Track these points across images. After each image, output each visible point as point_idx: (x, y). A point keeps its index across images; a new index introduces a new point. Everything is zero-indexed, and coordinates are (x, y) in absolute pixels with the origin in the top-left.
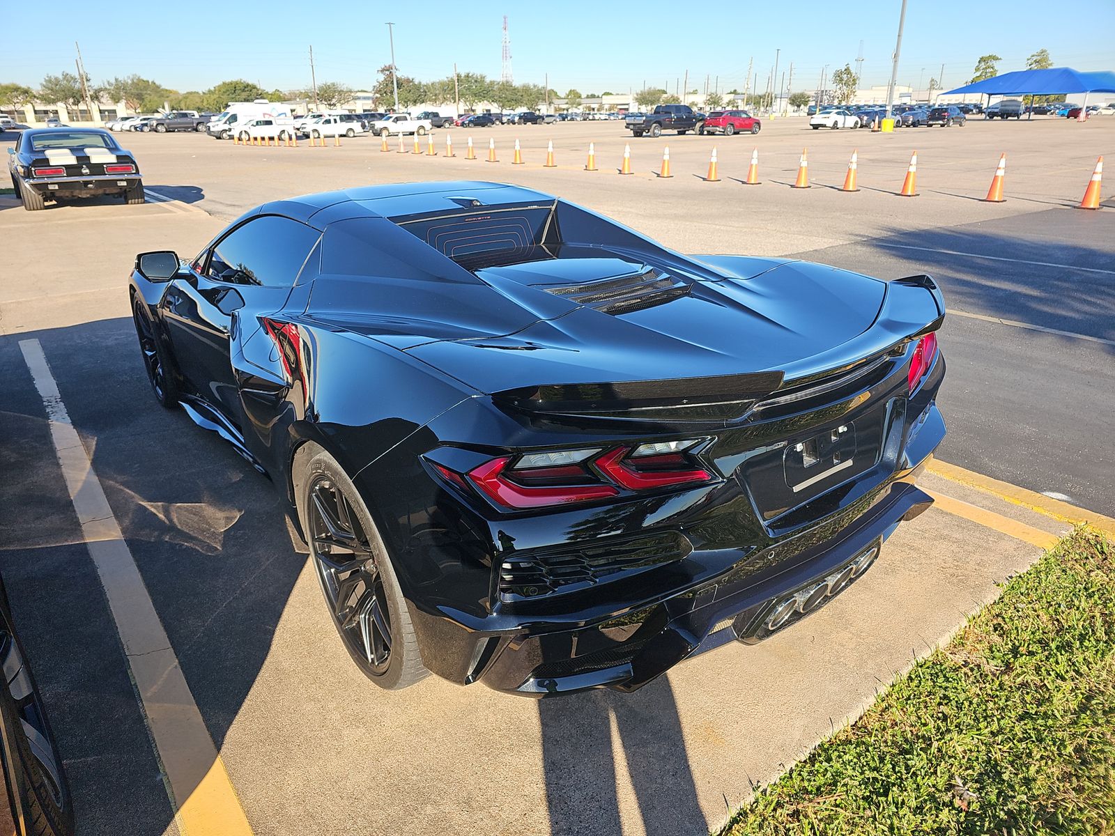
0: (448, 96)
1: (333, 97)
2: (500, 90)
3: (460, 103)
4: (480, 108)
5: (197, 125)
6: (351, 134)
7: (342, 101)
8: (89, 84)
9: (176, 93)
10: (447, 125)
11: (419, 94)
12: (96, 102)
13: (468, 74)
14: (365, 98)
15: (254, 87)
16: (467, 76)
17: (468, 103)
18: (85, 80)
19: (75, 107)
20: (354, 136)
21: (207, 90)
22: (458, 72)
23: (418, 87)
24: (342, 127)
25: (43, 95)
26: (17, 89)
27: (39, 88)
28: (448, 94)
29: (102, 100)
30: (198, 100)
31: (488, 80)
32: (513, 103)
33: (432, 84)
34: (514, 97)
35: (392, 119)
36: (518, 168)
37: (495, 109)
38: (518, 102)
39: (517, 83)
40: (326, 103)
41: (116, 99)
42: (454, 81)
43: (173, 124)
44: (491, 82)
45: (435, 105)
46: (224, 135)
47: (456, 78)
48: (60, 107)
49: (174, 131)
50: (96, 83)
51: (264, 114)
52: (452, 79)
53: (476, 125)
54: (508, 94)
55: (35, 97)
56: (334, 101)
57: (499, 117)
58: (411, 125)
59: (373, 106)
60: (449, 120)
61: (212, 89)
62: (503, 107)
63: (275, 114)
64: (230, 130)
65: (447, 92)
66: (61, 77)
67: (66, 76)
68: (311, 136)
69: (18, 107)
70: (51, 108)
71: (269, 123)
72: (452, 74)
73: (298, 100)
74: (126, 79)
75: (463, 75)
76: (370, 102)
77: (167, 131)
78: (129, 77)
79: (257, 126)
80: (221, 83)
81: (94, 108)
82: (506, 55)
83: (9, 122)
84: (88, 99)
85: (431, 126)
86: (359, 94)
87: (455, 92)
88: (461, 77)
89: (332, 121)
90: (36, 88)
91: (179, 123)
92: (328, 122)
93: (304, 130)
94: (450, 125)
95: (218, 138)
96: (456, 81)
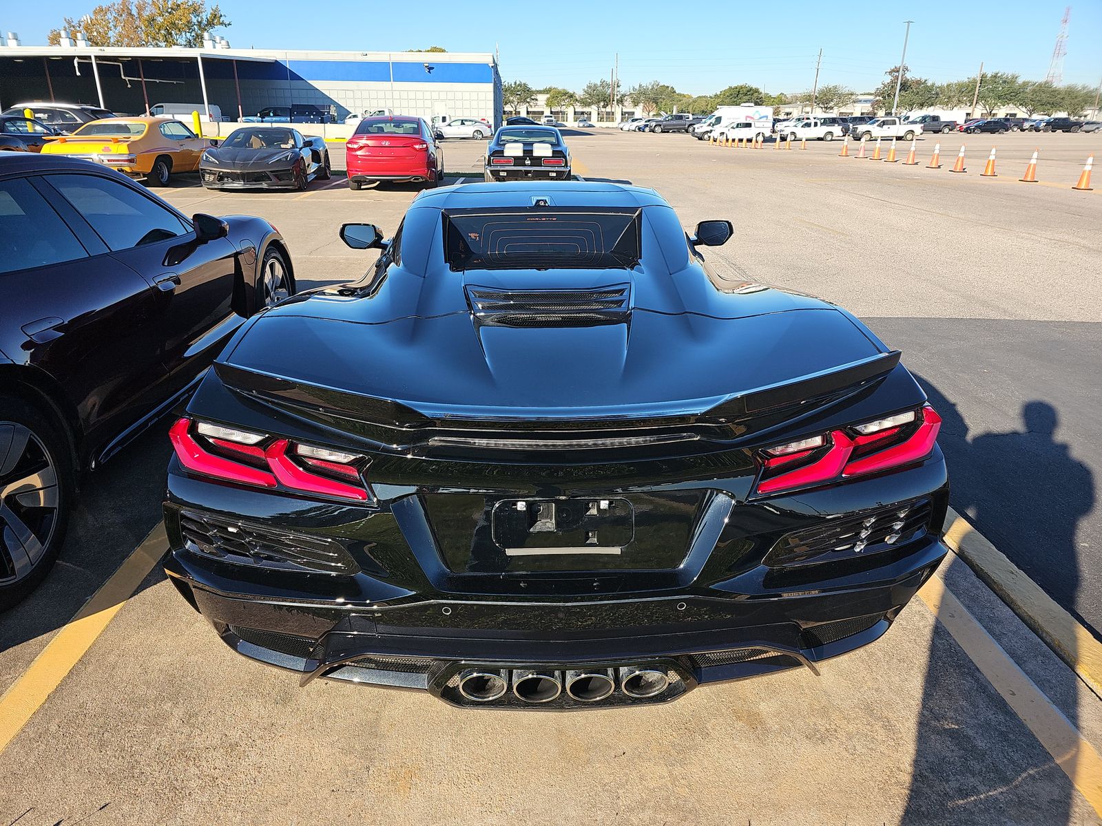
0: (965, 99)
1: (832, 100)
2: (1034, 91)
3: (978, 106)
4: (1001, 113)
5: (689, 126)
6: (829, 138)
7: (841, 105)
8: (619, 89)
9: (690, 97)
10: (946, 130)
11: (929, 96)
12: (621, 106)
13: (997, 74)
14: (866, 101)
15: (757, 91)
16: (995, 76)
17: (987, 107)
18: (616, 86)
19: (603, 110)
20: (832, 140)
21: (714, 94)
22: (984, 71)
23: (929, 89)
24: (821, 131)
25: (582, 99)
26: (565, 94)
27: (582, 93)
28: (965, 96)
29: (625, 104)
30: (704, 104)
31: (1020, 81)
32: (1049, 107)
33: (948, 86)
34: (1051, 100)
35: (877, 124)
36: (986, 180)
37: (1021, 113)
38: (1056, 106)
39: (1060, 84)
40: (823, 106)
41: (636, 103)
42: (976, 83)
43: (670, 125)
44: (1024, 82)
45: (945, 108)
46: (706, 136)
47: (979, 80)
48: (593, 109)
49: (668, 132)
50: (623, 89)
51: (747, 117)
52: (974, 79)
53: (983, 131)
54: (1044, 97)
55: (577, 100)
56: (831, 104)
57: (1019, 124)
58: (899, 129)
59: (871, 109)
60: (951, 126)
61: (718, 93)
62: (1031, 112)
63: (757, 117)
64: (711, 131)
65: (963, 94)
66: (599, 84)
67: (602, 82)
68: (788, 139)
69: (563, 109)
70: (586, 109)
71: (749, 125)
72: (975, 74)
73: (799, 103)
74: (648, 84)
75: (989, 76)
76: (869, 105)
77: (662, 132)
78: (650, 83)
79: (736, 129)
80: (727, 88)
81: (617, 110)
82: (1058, 51)
83: (552, 121)
84: (615, 103)
85: (922, 131)
86: (860, 97)
87: (974, 94)
88: (986, 77)
89: (813, 124)
90: (580, 93)
91: (674, 125)
92: (808, 125)
93: (782, 133)
94: (950, 130)
95: (700, 139)
96: (979, 82)
